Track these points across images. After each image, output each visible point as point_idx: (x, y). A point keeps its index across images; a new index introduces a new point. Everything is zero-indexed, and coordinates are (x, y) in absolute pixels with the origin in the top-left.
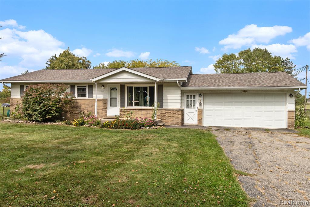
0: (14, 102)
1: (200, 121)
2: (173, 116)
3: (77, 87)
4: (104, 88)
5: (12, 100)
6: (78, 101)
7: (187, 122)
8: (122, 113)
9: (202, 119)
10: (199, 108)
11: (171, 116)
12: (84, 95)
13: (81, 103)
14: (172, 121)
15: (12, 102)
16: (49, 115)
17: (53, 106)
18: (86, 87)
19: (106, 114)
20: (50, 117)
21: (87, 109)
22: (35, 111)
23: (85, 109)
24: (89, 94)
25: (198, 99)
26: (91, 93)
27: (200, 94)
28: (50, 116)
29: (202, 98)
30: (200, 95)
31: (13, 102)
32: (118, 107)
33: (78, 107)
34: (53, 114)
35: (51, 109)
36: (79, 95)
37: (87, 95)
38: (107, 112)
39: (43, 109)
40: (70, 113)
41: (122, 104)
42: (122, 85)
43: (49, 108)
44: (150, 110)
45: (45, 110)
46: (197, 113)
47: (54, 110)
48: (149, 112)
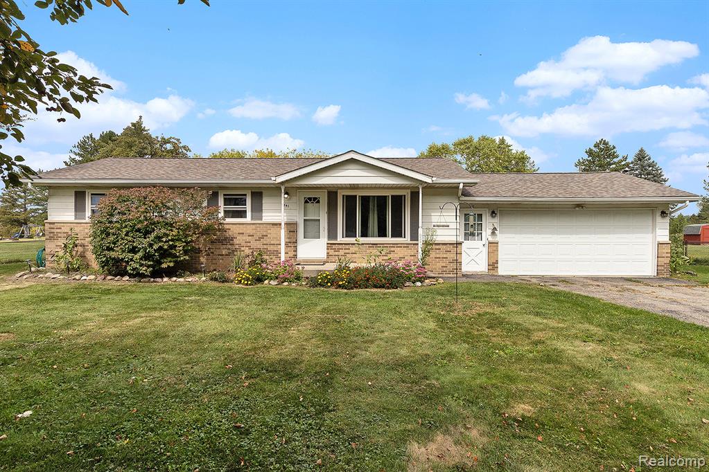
0: (59, 231)
1: (493, 265)
2: (445, 256)
3: (224, 195)
4: (290, 198)
5: (52, 226)
6: (226, 227)
7: (467, 267)
8: (332, 252)
9: (497, 262)
10: (491, 239)
11: (441, 256)
12: (242, 214)
13: (234, 230)
14: (442, 267)
15: (52, 230)
16: (169, 259)
17: (179, 240)
18: (245, 195)
19: (296, 256)
20: (172, 264)
21: (249, 244)
22: (134, 250)
23: (243, 244)
24: (252, 211)
25: (488, 223)
26: (258, 209)
27: (493, 212)
28: (170, 262)
29: (496, 221)
30: (493, 214)
31: (55, 231)
32: (323, 240)
33: (227, 240)
34: (179, 257)
35: (174, 247)
36: (228, 214)
37: (249, 214)
38: (296, 251)
39: (155, 247)
40: (208, 255)
41: (332, 234)
42: (332, 193)
43: (171, 243)
44: (396, 245)
45: (161, 248)
46: (485, 250)
47: (181, 248)
48: (392, 249)
